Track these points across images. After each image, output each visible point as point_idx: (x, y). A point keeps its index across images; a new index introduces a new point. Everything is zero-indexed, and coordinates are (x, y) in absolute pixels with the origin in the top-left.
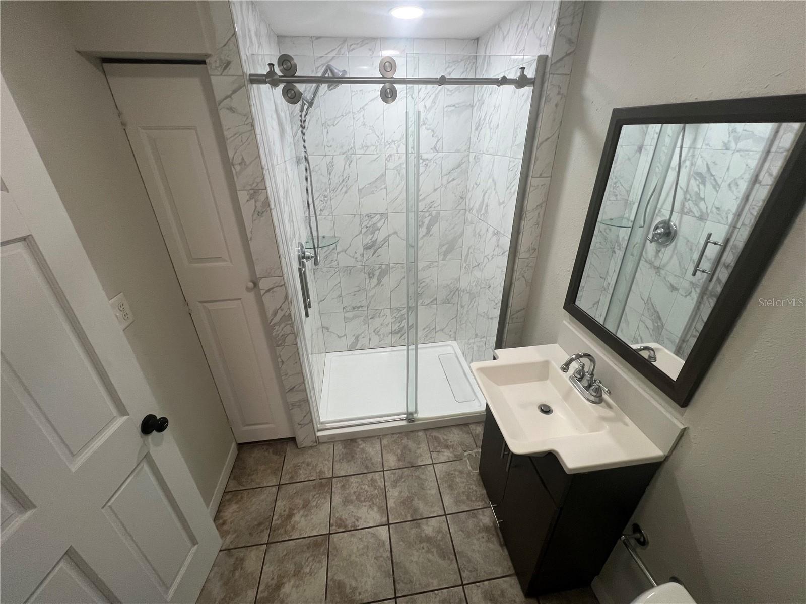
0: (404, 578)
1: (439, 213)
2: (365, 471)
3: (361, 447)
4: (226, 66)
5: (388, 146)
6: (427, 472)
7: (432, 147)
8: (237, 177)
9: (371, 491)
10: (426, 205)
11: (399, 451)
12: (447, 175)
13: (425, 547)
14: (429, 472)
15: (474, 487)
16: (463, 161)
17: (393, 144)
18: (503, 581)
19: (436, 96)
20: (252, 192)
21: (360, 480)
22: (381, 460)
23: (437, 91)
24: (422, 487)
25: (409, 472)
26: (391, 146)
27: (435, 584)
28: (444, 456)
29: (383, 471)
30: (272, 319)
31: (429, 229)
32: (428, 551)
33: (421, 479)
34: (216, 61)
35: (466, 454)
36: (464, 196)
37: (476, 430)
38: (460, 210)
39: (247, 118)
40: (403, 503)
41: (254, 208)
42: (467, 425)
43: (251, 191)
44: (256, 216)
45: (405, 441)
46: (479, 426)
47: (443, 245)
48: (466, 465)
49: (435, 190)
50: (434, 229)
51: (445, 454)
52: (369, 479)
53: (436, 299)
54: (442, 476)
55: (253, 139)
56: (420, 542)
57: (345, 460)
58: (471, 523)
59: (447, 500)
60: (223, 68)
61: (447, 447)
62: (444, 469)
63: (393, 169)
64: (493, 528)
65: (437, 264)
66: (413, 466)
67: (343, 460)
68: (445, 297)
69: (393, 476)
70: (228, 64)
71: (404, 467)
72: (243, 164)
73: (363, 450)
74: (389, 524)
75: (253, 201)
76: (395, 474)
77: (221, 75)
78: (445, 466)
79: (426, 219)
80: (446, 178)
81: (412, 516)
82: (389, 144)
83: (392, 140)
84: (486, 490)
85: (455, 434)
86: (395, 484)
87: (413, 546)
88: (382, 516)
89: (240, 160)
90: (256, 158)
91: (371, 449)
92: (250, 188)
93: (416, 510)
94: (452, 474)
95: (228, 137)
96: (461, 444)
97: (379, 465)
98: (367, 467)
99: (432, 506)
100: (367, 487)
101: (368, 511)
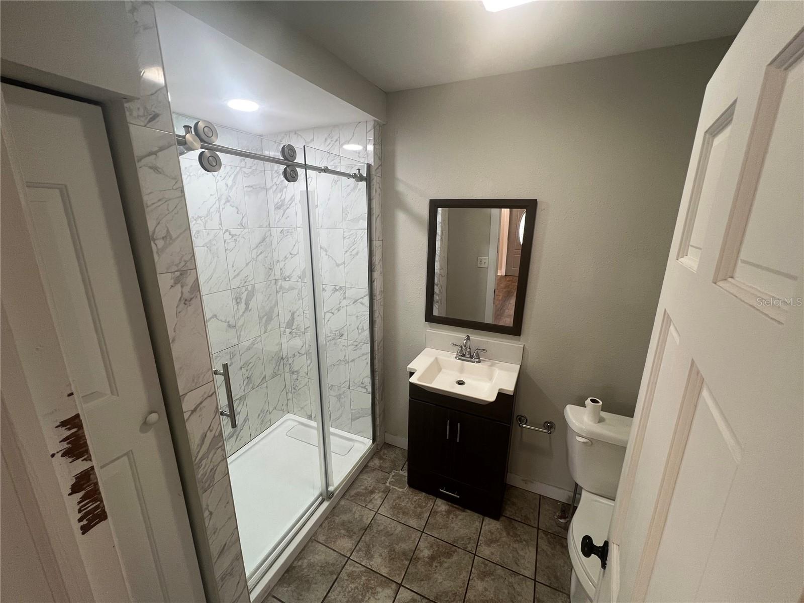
0: (450, 599)
1: (253, 286)
2: (335, 577)
3: (305, 565)
4: (151, 118)
5: (195, 222)
6: (380, 522)
7: (239, 223)
8: (159, 256)
9: (359, 584)
10: (241, 280)
11: (343, 532)
12: (255, 249)
13: (436, 565)
14: (381, 520)
15: (416, 498)
16: (266, 236)
17: (199, 219)
18: (484, 526)
19: (236, 176)
20: (178, 274)
21: (339, 589)
22: (336, 554)
23: (235, 173)
24: (389, 534)
25: (368, 535)
26: (198, 222)
27: (464, 575)
28: (377, 499)
29: (349, 558)
30: (199, 452)
31: (247, 304)
32: (441, 564)
33: (381, 530)
34: (139, 109)
35: (388, 484)
36: (272, 267)
37: (375, 464)
38: (271, 280)
39: (176, 183)
40: (392, 559)
41: (180, 295)
42: (366, 466)
43: (176, 273)
44: (182, 305)
45: (337, 520)
46: (375, 460)
47: (263, 317)
48: (397, 491)
49: (247, 264)
50: (252, 304)
51: (376, 497)
52: (346, 578)
53: (265, 377)
54: (392, 513)
55: (182, 208)
56: (431, 566)
57: (303, 593)
58: (439, 519)
59: (413, 522)
60: (148, 120)
61: (372, 492)
62: (387, 507)
63: (203, 246)
64: (451, 508)
65: (260, 338)
66: (366, 529)
67: (301, 595)
68: (272, 372)
69: (360, 553)
70: (155, 117)
71: (360, 537)
72: (168, 237)
73: (311, 566)
74: (400, 585)
75: (179, 286)
76: (360, 549)
77: (145, 126)
78: (386, 504)
79: (243, 295)
80: (255, 251)
81: (407, 559)
82: (195, 220)
83: (198, 216)
84: (424, 492)
85: (366, 479)
86: (370, 556)
87: (430, 574)
88: (390, 587)
89: (163, 234)
90: (185, 230)
91: (317, 556)
92: (175, 268)
93: (404, 553)
94: (396, 504)
95: (149, 203)
96: (378, 481)
97: (341, 559)
98: (332, 573)
99: (409, 538)
100: (352, 586)
101: (376, 599)
